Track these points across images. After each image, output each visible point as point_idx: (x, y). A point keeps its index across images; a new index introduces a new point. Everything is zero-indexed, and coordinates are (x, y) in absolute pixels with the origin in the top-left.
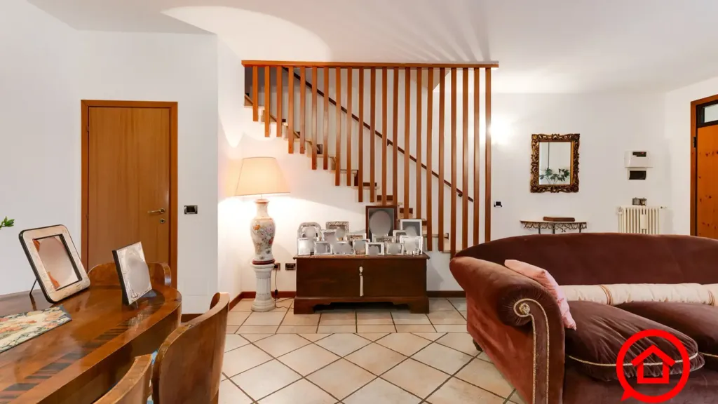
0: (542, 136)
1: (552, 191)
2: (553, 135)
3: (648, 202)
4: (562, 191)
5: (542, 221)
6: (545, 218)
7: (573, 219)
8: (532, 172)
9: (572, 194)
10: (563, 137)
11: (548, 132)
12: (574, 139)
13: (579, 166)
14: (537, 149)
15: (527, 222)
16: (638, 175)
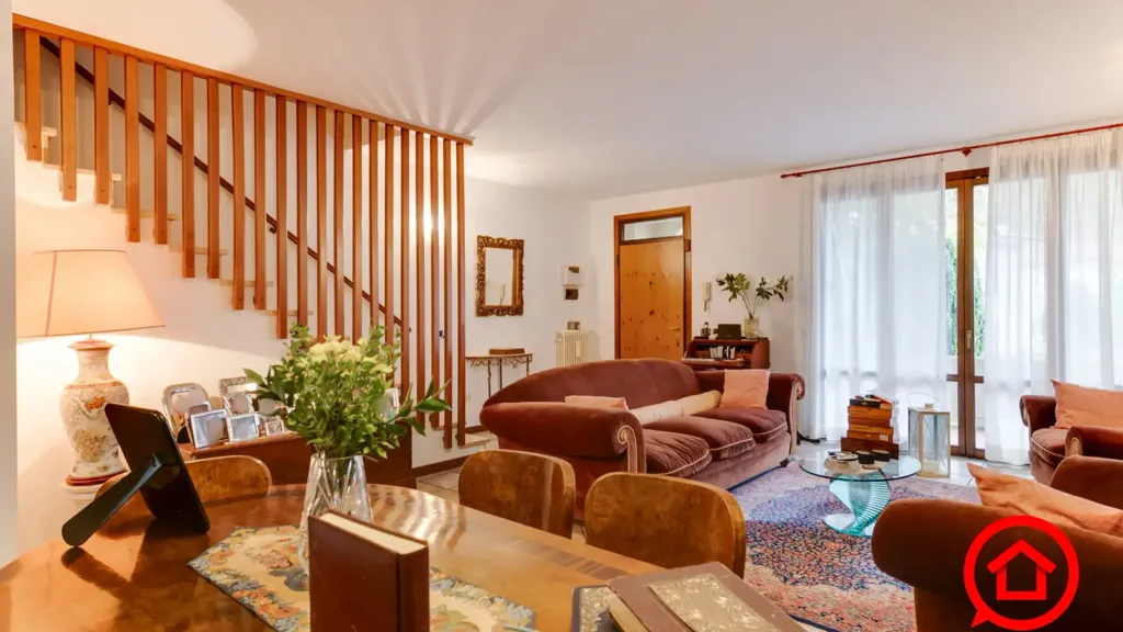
0: (488, 238)
1: (498, 314)
2: (499, 240)
3: (581, 326)
4: (508, 313)
5: (487, 355)
6: (492, 352)
7: (522, 351)
8: (478, 289)
9: (517, 317)
10: (509, 242)
11: (495, 235)
12: (517, 246)
13: (524, 282)
14: (484, 256)
15: (475, 358)
16: (571, 294)
